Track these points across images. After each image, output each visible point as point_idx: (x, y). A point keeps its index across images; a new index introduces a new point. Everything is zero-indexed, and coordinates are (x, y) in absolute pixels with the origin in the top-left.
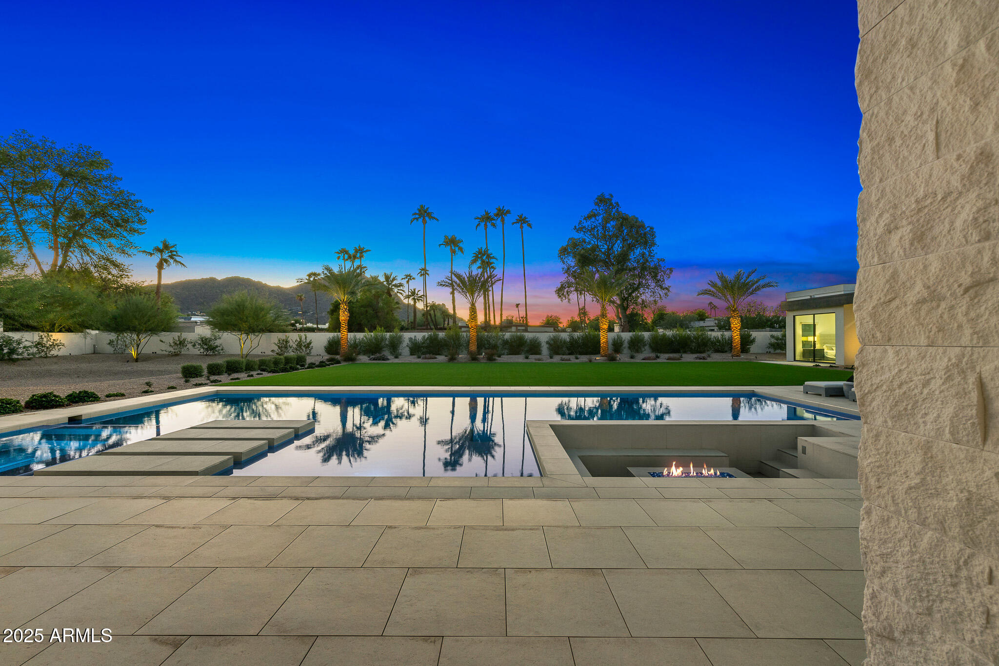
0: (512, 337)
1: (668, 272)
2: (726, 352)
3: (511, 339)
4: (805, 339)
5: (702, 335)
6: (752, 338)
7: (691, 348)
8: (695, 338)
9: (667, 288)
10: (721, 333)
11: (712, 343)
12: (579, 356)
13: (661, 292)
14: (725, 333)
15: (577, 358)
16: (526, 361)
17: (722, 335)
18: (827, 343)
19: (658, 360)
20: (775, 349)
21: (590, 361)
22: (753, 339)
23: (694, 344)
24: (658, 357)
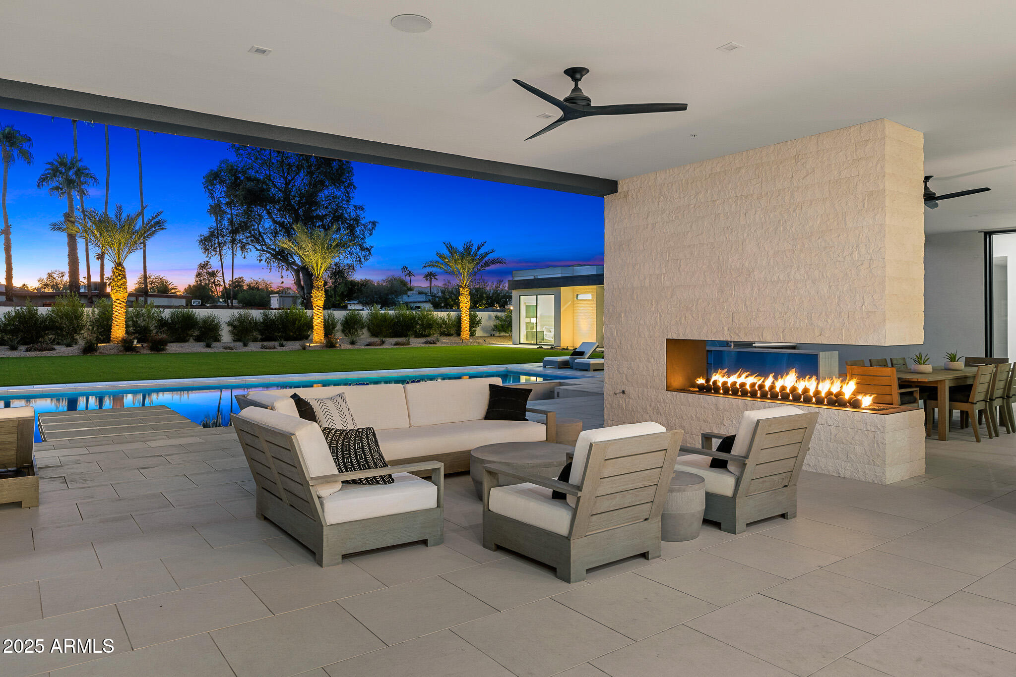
0: (174, 317)
1: (370, 226)
2: (452, 335)
3: (172, 319)
4: (528, 320)
5: (427, 315)
6: (478, 319)
7: (416, 331)
8: (420, 318)
9: (367, 249)
10: (448, 313)
11: (438, 324)
12: (285, 343)
13: (360, 254)
14: (452, 313)
15: (282, 345)
16: (208, 350)
17: (448, 315)
18: (546, 326)
19: (385, 346)
20: (500, 331)
21: (304, 348)
22: (479, 321)
23: (418, 327)
24: (383, 343)
